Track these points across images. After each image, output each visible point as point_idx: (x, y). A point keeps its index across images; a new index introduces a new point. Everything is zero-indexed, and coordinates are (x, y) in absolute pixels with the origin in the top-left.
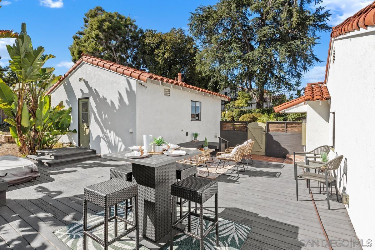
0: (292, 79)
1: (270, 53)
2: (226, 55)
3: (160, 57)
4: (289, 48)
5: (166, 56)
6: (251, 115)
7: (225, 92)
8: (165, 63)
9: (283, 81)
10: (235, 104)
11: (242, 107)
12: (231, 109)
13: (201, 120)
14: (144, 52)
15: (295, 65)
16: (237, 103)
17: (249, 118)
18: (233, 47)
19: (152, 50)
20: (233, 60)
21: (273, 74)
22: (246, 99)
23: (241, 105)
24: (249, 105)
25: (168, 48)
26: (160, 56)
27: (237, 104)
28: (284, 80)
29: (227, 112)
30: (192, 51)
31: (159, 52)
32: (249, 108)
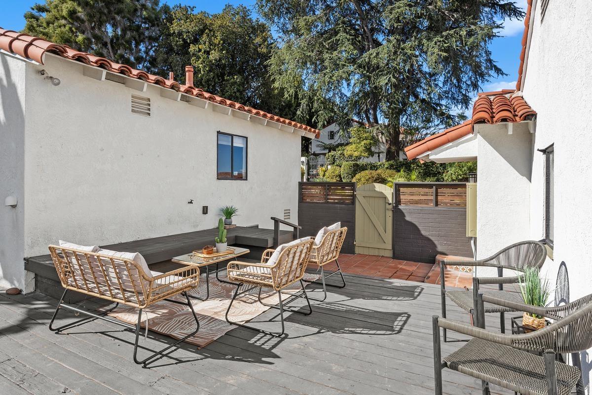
0: (453, 106)
1: (410, 52)
2: (326, 56)
3: (201, 60)
4: (445, 43)
5: (211, 57)
6: (375, 173)
7: (329, 130)
8: (210, 71)
9: (436, 110)
10: (345, 152)
11: (359, 158)
12: (338, 161)
13: (246, 179)
14: (170, 50)
15: (457, 80)
16: (349, 150)
17: (370, 178)
18: (339, 40)
19: (186, 45)
20: (339, 65)
21: (416, 96)
22: (365, 141)
23: (356, 154)
24: (372, 154)
25: (216, 41)
26: (200, 58)
27: (349, 153)
28: (439, 108)
29: (329, 167)
30: (265, 50)
31: (200, 50)
32: (373, 160)
